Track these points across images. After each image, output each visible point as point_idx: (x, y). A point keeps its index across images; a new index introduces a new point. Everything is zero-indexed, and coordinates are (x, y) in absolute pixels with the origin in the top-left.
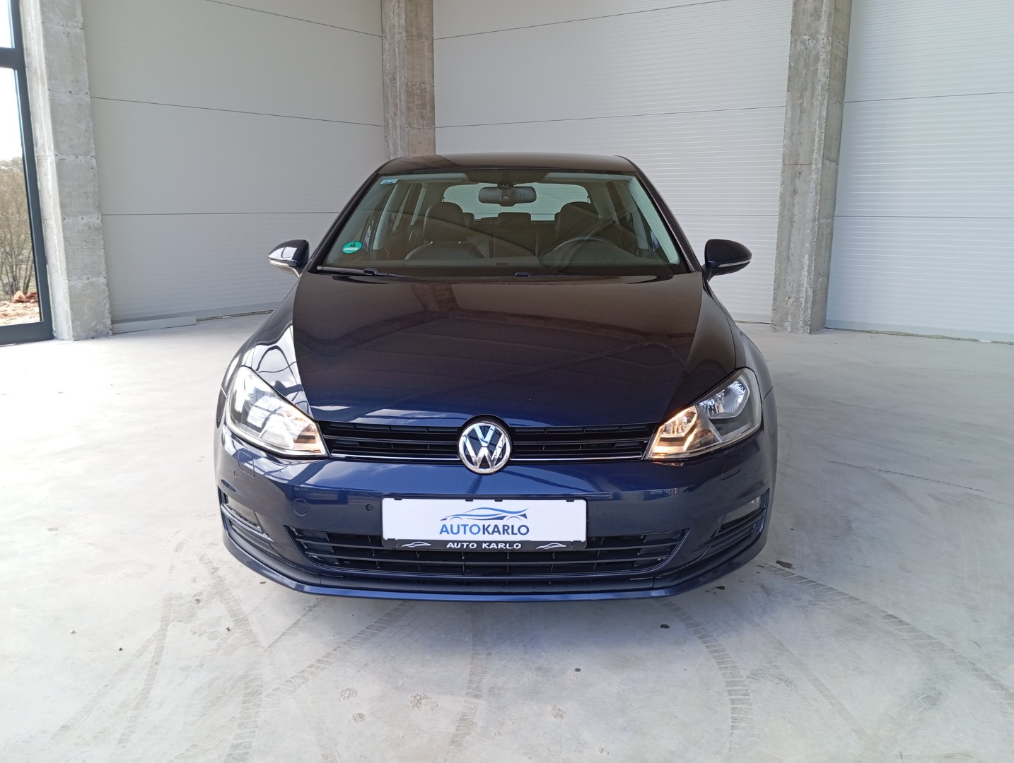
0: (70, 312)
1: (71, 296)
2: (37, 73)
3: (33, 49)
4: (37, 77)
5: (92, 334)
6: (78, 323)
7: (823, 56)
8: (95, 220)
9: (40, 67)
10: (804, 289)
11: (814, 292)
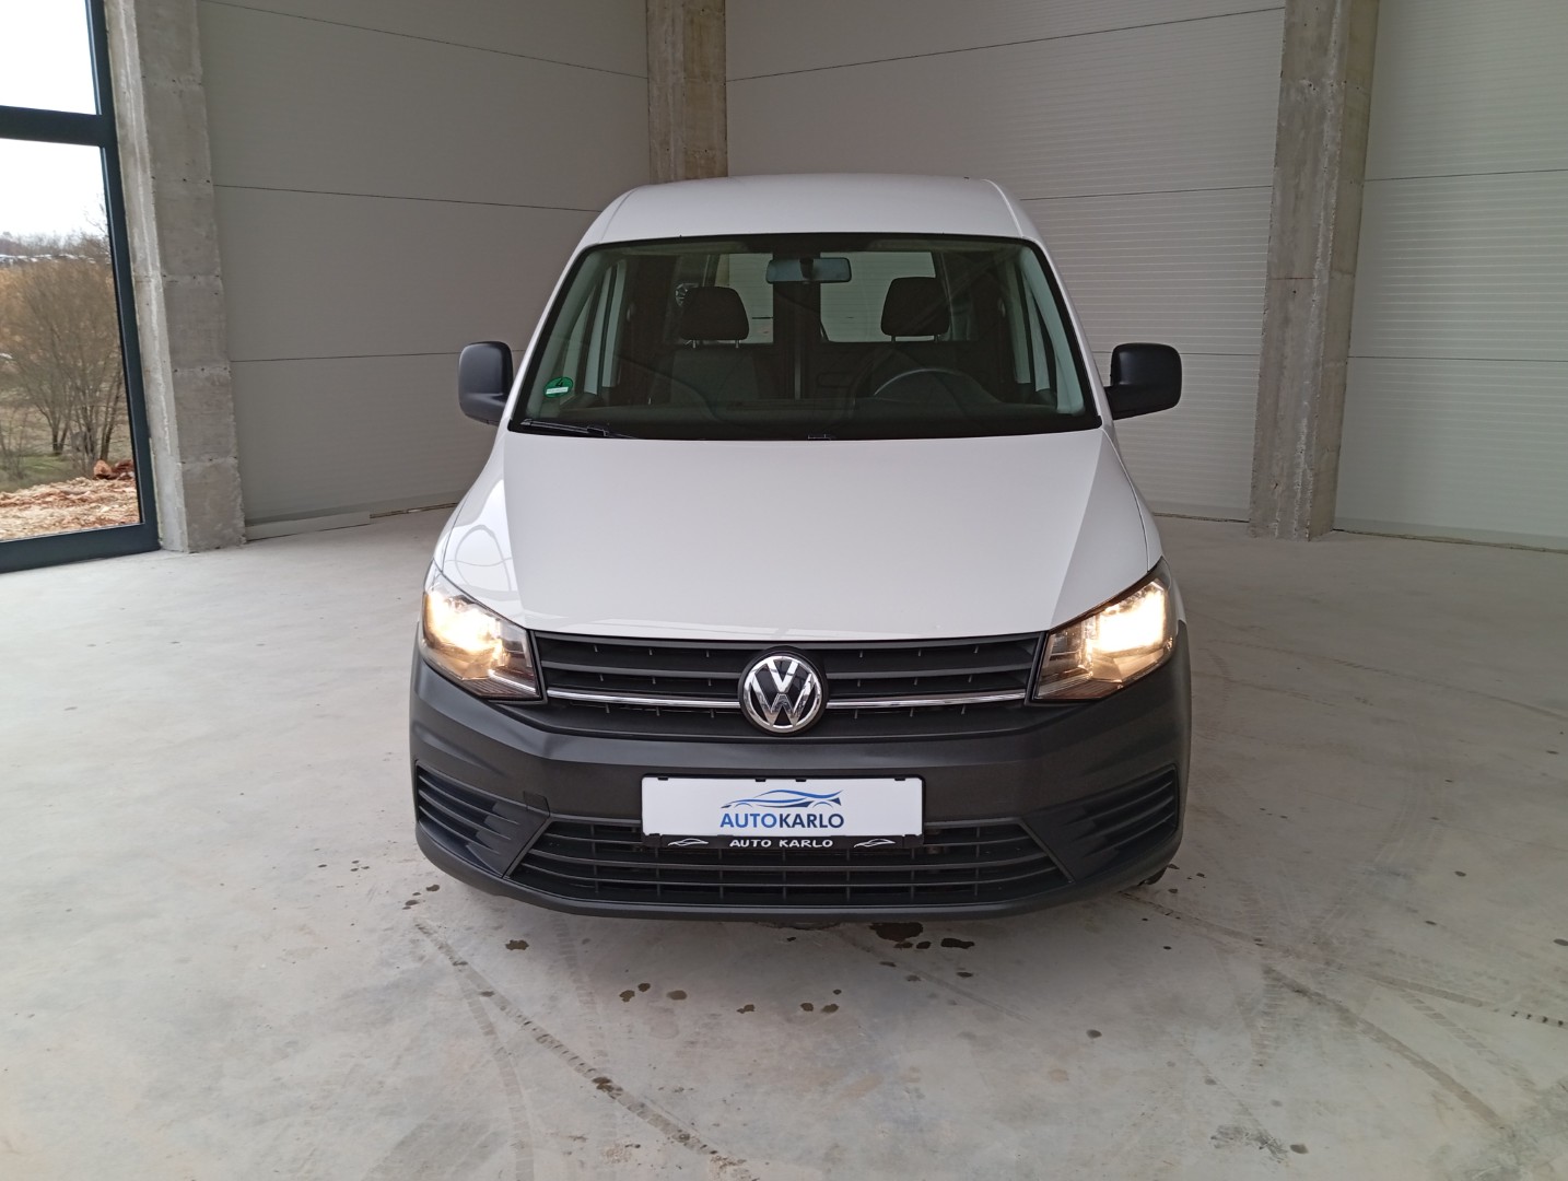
0: (184, 509)
1: (185, 486)
2: (134, 153)
3: (129, 115)
4: (136, 160)
5: (217, 542)
6: (196, 526)
7: (1331, 112)
8: (221, 371)
9: (140, 143)
10: (1300, 471)
11: (1316, 475)
